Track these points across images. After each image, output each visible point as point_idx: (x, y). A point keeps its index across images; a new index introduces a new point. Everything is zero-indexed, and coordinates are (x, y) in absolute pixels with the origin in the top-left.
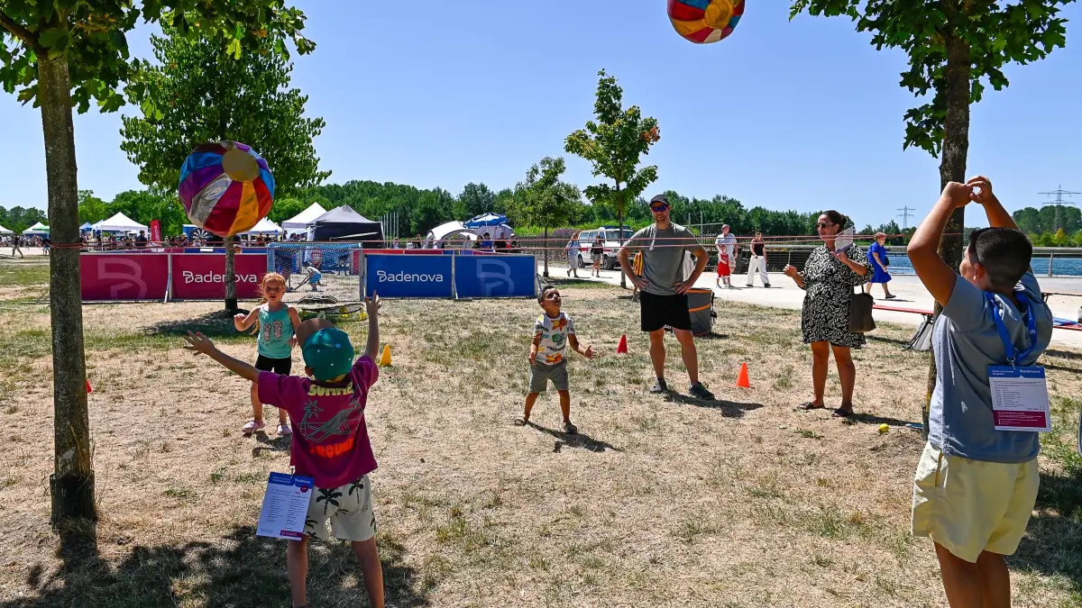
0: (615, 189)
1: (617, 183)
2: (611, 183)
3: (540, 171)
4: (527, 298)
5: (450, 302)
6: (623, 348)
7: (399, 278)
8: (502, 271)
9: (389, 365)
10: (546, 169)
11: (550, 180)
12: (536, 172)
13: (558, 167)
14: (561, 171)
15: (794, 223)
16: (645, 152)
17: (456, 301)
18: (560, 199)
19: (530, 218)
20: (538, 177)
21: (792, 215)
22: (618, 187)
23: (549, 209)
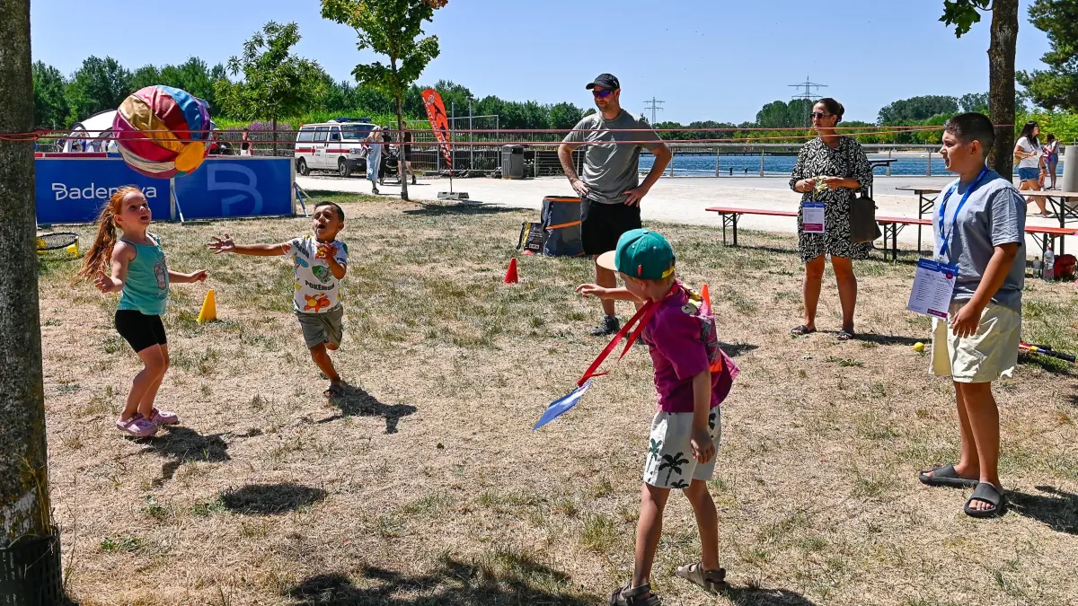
0: (390, 68)
1: (393, 60)
2: (385, 60)
3: (265, 43)
4: (280, 218)
5: (177, 227)
6: (512, 277)
7: (88, 193)
8: (245, 180)
9: (215, 320)
10: (274, 38)
11: (278, 54)
12: (261, 43)
13: (289, 36)
14: (294, 42)
15: (534, 117)
16: (428, 19)
17: (183, 224)
18: (295, 81)
19: (254, 106)
20: (262, 51)
21: (532, 107)
22: (394, 66)
23: (280, 94)
